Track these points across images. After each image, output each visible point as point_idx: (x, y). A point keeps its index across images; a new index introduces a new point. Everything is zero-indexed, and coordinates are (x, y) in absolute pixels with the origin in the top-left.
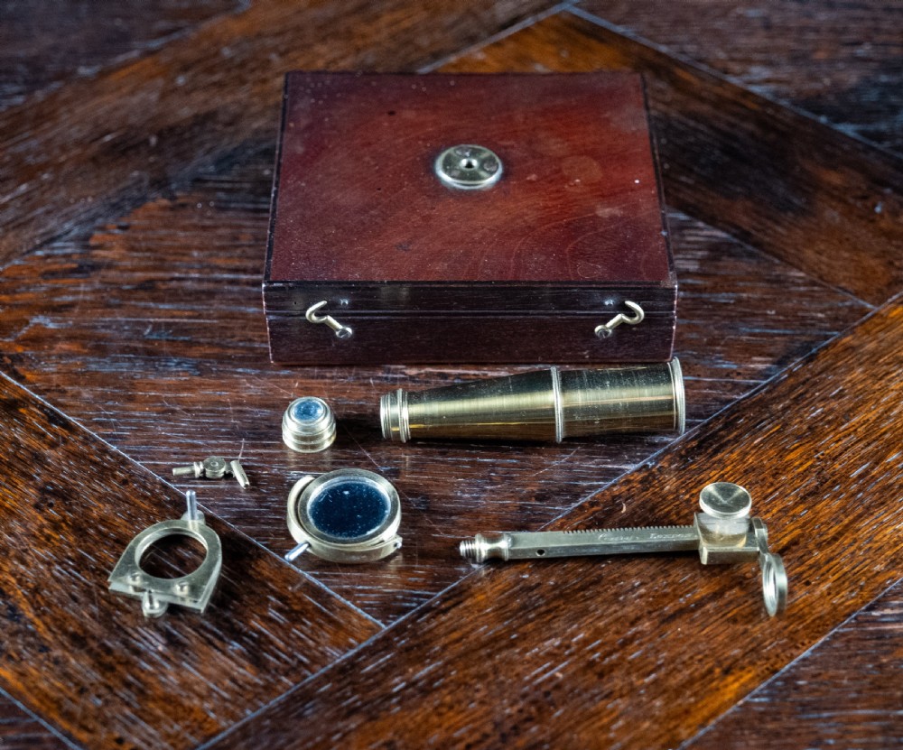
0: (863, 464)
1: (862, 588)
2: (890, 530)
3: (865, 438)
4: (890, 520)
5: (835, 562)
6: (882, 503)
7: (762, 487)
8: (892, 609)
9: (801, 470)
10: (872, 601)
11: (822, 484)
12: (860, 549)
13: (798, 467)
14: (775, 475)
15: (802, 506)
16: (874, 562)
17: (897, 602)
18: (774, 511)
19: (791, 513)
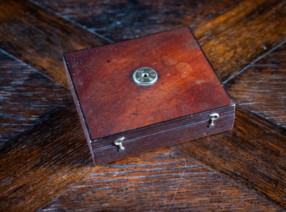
0: (58, 154)
1: (43, 201)
2: (60, 178)
3: (62, 144)
4: (61, 175)
5: (36, 191)
6: (60, 169)
7: (20, 164)
8: (51, 208)
9: (35, 157)
10: (45, 206)
11: (41, 163)
12: (47, 186)
13: (35, 156)
14: (25, 160)
15: (32, 171)
16: (50, 191)
17: (54, 206)
18: (21, 173)
19: (27, 173)
